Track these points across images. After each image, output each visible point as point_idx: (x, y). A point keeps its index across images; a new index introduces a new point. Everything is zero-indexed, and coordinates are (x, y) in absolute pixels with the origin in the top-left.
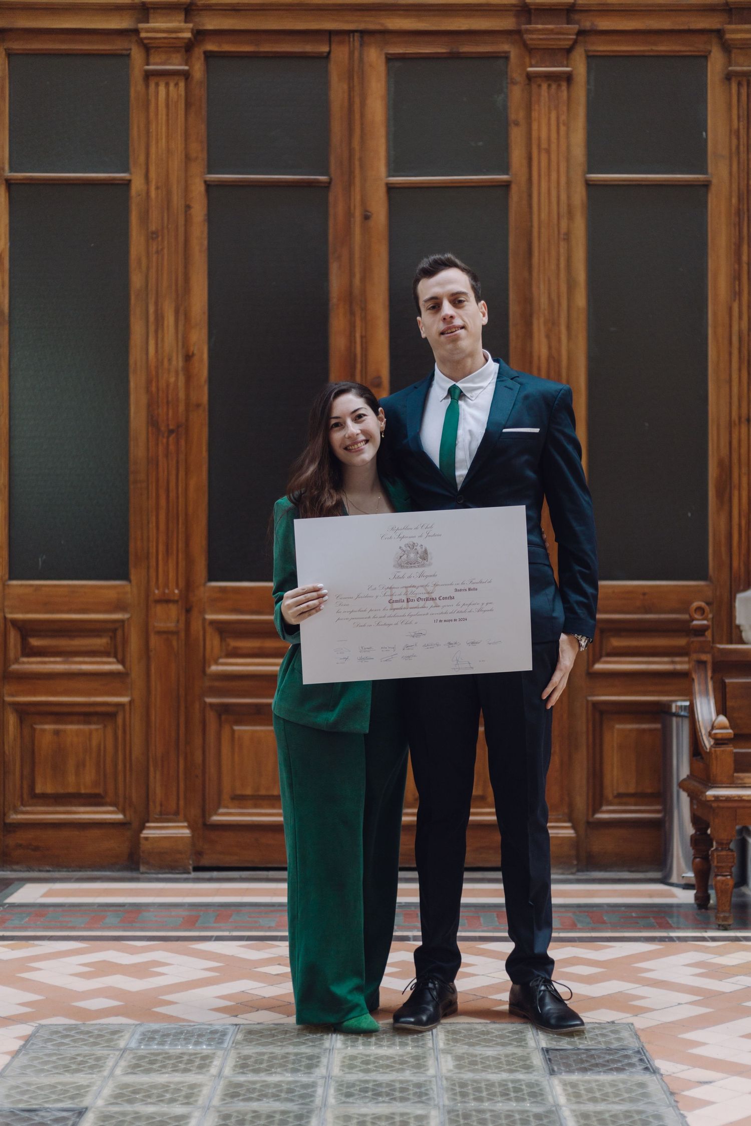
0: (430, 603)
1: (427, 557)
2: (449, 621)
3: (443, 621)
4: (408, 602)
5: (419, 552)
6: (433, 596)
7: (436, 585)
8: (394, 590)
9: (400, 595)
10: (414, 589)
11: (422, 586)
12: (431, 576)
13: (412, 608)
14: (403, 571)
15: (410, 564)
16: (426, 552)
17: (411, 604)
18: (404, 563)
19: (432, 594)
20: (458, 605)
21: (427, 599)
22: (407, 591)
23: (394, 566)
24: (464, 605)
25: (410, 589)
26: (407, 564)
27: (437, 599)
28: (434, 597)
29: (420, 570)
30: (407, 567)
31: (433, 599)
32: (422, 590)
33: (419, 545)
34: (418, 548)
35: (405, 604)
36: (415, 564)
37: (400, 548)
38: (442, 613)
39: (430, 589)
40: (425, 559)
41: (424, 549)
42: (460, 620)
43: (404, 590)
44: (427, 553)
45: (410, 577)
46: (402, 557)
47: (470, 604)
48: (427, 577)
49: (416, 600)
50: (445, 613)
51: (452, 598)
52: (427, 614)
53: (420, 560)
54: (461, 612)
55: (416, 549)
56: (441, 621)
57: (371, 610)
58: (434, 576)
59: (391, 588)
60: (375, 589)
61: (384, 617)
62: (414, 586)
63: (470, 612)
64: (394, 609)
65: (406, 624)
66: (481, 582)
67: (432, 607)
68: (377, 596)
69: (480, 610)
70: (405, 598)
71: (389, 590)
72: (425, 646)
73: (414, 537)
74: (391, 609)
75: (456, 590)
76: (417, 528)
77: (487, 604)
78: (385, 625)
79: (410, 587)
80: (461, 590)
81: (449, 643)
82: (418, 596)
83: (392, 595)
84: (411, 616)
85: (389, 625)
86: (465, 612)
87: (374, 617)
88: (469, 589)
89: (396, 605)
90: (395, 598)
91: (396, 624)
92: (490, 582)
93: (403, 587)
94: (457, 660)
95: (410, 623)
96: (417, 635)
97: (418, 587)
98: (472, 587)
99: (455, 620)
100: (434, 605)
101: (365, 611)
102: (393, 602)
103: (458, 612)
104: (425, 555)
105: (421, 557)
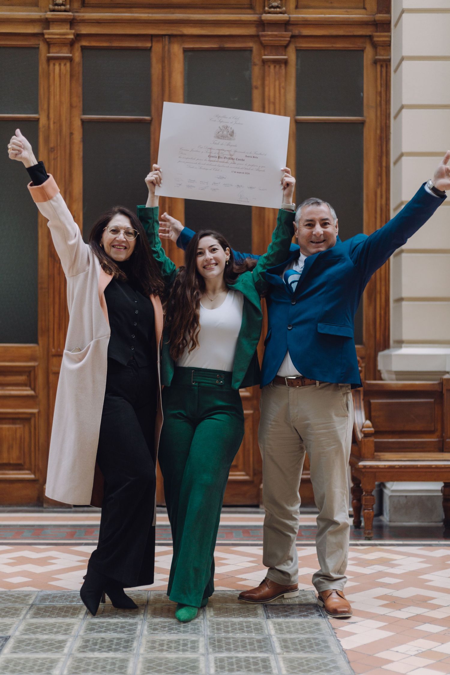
0: (231, 161)
1: (233, 135)
2: (240, 173)
4: (219, 158)
5: (229, 131)
6: (233, 157)
7: (235, 151)
8: (212, 150)
9: (215, 153)
10: (223, 151)
11: (228, 151)
12: (234, 146)
13: (221, 162)
14: (219, 140)
15: (223, 137)
16: (233, 132)
17: (220, 160)
18: (220, 136)
20: (246, 165)
21: (229, 159)
23: (214, 137)
24: (249, 165)
25: (220, 151)
26: (222, 137)
27: (235, 159)
28: (234, 158)
29: (228, 141)
30: (221, 139)
31: (232, 159)
32: (227, 153)
33: (230, 127)
34: (229, 129)
35: (217, 159)
36: (226, 137)
37: (219, 127)
38: (236, 168)
39: (232, 153)
41: (232, 130)
42: (246, 173)
43: (218, 151)
45: (222, 144)
47: (253, 165)
48: (231, 146)
49: (223, 158)
50: (238, 168)
51: (243, 160)
52: (228, 167)
53: (229, 136)
54: (247, 169)
56: (235, 172)
57: (198, 159)
58: (235, 146)
59: (210, 149)
60: (202, 148)
61: (205, 164)
62: (223, 150)
63: (252, 170)
64: (211, 161)
65: (216, 170)
66: (260, 154)
67: (231, 163)
68: (202, 152)
69: (258, 170)
70: (217, 156)
71: (209, 150)
72: (224, 185)
73: (228, 123)
74: (209, 161)
75: (246, 156)
76: (230, 118)
77: (262, 167)
78: (204, 169)
79: (221, 150)
80: (249, 157)
81: (238, 186)
82: (225, 156)
83: (210, 153)
84: (220, 166)
85: (206, 169)
86: (249, 169)
87: (199, 164)
88: (254, 157)
89: (212, 159)
90: (212, 155)
91: (211, 170)
92: (265, 155)
93: (217, 149)
94: (241, 196)
95: (218, 170)
96: (221, 178)
97: (226, 151)
98: (255, 156)
99: (243, 173)
100: (233, 163)
101: (195, 159)
102: (211, 157)
103: (245, 169)
104: (232, 134)
105: (230, 135)
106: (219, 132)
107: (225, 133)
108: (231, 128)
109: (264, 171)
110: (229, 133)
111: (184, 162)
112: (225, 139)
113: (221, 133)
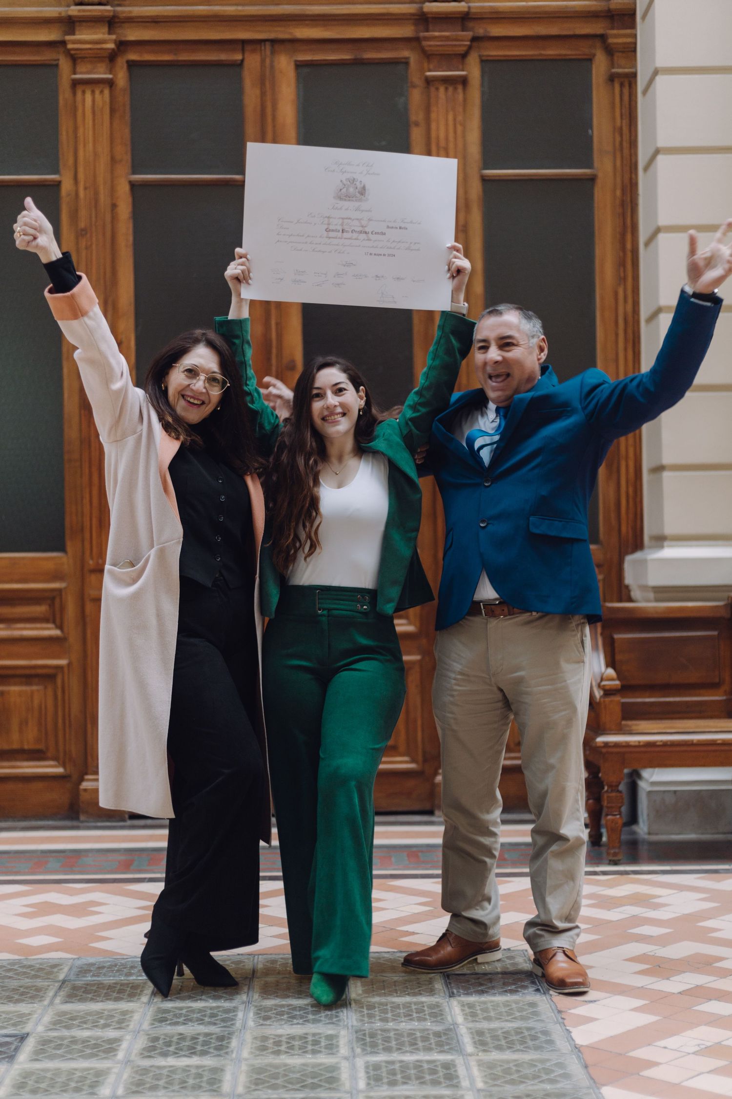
0: (363, 236)
1: (365, 193)
2: (379, 255)
3: (373, 254)
4: (343, 232)
5: (358, 187)
6: (367, 229)
7: (370, 220)
8: (331, 220)
9: (336, 225)
10: (349, 221)
11: (357, 219)
12: (366, 211)
13: (346, 239)
14: (342, 203)
15: (348, 197)
16: (364, 188)
17: (345, 235)
18: (343, 196)
19: (366, 228)
20: (388, 241)
21: (361, 232)
22: (343, 222)
23: (333, 197)
24: (394, 241)
25: (345, 220)
26: (346, 196)
27: (370, 233)
28: (367, 231)
29: (357, 204)
30: (345, 200)
31: (366, 233)
32: (356, 223)
33: (359, 180)
34: (358, 183)
35: (340, 234)
36: (353, 198)
37: (341, 181)
38: (373, 247)
39: (364, 223)
40: (363, 195)
41: (362, 185)
42: (389, 255)
43: (340, 221)
44: (365, 190)
45: (347, 209)
46: (342, 191)
47: (399, 242)
48: (362, 211)
49: (350, 231)
50: (376, 247)
51: (383, 234)
52: (359, 246)
53: (358, 195)
54: (391, 248)
55: (355, 184)
56: (371, 254)
57: (308, 236)
58: (369, 211)
59: (329, 217)
60: (314, 216)
61: (320, 244)
62: (349, 219)
63: (399, 249)
64: (330, 238)
65: (339, 253)
66: (411, 222)
67: (364, 240)
68: (315, 224)
69: (408, 249)
70: (340, 228)
71: (326, 219)
72: (354, 276)
73: (355, 173)
74: (327, 237)
75: (388, 227)
76: (358, 165)
77: (415, 243)
78: (320, 251)
79: (347, 218)
80: (392, 228)
81: (377, 276)
82: (353, 228)
83: (329, 224)
84: (344, 246)
85: (324, 252)
86: (394, 248)
87: (310, 243)
88: (400, 228)
89: (331, 234)
90: (331, 227)
91: (330, 252)
92: (419, 223)
93: (340, 218)
94: (383, 293)
95: (343, 253)
96: (348, 265)
97: (353, 220)
98: (403, 225)
99: (384, 255)
100: (366, 239)
101: (303, 236)
102: (330, 231)
103: (388, 248)
104: (363, 191)
105: (359, 193)
106: (341, 190)
107: (351, 190)
108: (361, 181)
109: (418, 250)
110: (357, 190)
111: (286, 242)
112: (352, 200)
113: (344, 190)
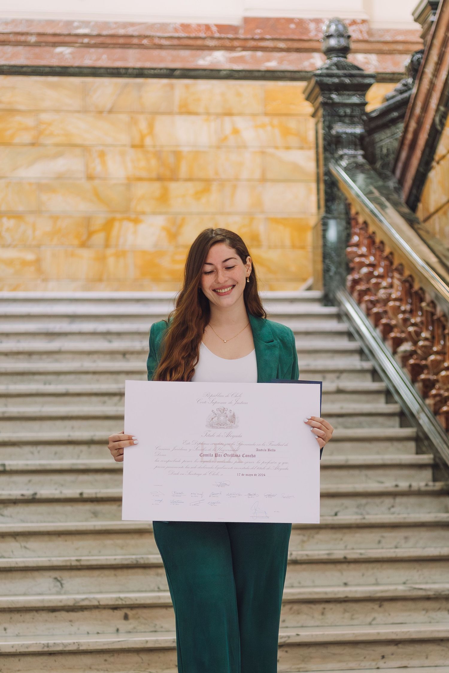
0: (235, 459)
2: (250, 475)
3: (245, 475)
4: (216, 456)
5: (228, 416)
6: (238, 453)
7: (240, 444)
8: (205, 446)
9: (210, 450)
10: (221, 446)
11: (229, 444)
12: (237, 436)
13: (219, 462)
14: (214, 430)
15: (220, 425)
16: (234, 416)
17: (218, 458)
18: (214, 424)
19: (237, 452)
20: (258, 462)
21: (232, 455)
22: (215, 448)
23: (206, 426)
24: (263, 463)
25: (218, 446)
26: (217, 424)
27: (241, 456)
29: (228, 431)
30: (217, 428)
31: (237, 456)
32: (228, 447)
33: (229, 410)
34: (228, 412)
35: (213, 458)
36: (224, 425)
37: (213, 411)
38: (244, 468)
39: (235, 447)
40: (233, 422)
41: (232, 414)
42: (259, 475)
43: (213, 446)
44: (234, 418)
45: (219, 436)
46: (213, 419)
47: (269, 463)
48: (233, 437)
49: (223, 455)
50: (247, 468)
51: (253, 456)
52: (232, 468)
53: (228, 422)
54: (261, 468)
55: (226, 413)
56: (243, 475)
57: (184, 461)
58: (240, 436)
59: (202, 444)
60: (189, 443)
61: (195, 467)
62: (222, 444)
63: (268, 469)
64: (204, 462)
65: (213, 475)
66: (279, 445)
67: (236, 462)
68: (190, 450)
69: (277, 468)
70: (213, 453)
71: (200, 445)
72: (228, 495)
73: (225, 403)
74: (201, 462)
75: (258, 450)
76: (227, 396)
77: (283, 463)
78: (195, 474)
79: (219, 444)
80: (261, 450)
81: (249, 494)
82: (225, 452)
83: (202, 450)
84: (218, 468)
86: (264, 469)
87: (186, 467)
88: (269, 450)
89: (205, 459)
90: (205, 453)
91: (205, 474)
92: (287, 445)
93: (213, 444)
94: (255, 510)
95: (217, 474)
96: (222, 485)
97: (225, 445)
98: (271, 448)
99: (255, 475)
100: (238, 461)
101: (179, 461)
102: (204, 455)
103: (258, 468)
104: (233, 419)
105: (229, 420)
111: (163, 467)
112: (223, 428)
